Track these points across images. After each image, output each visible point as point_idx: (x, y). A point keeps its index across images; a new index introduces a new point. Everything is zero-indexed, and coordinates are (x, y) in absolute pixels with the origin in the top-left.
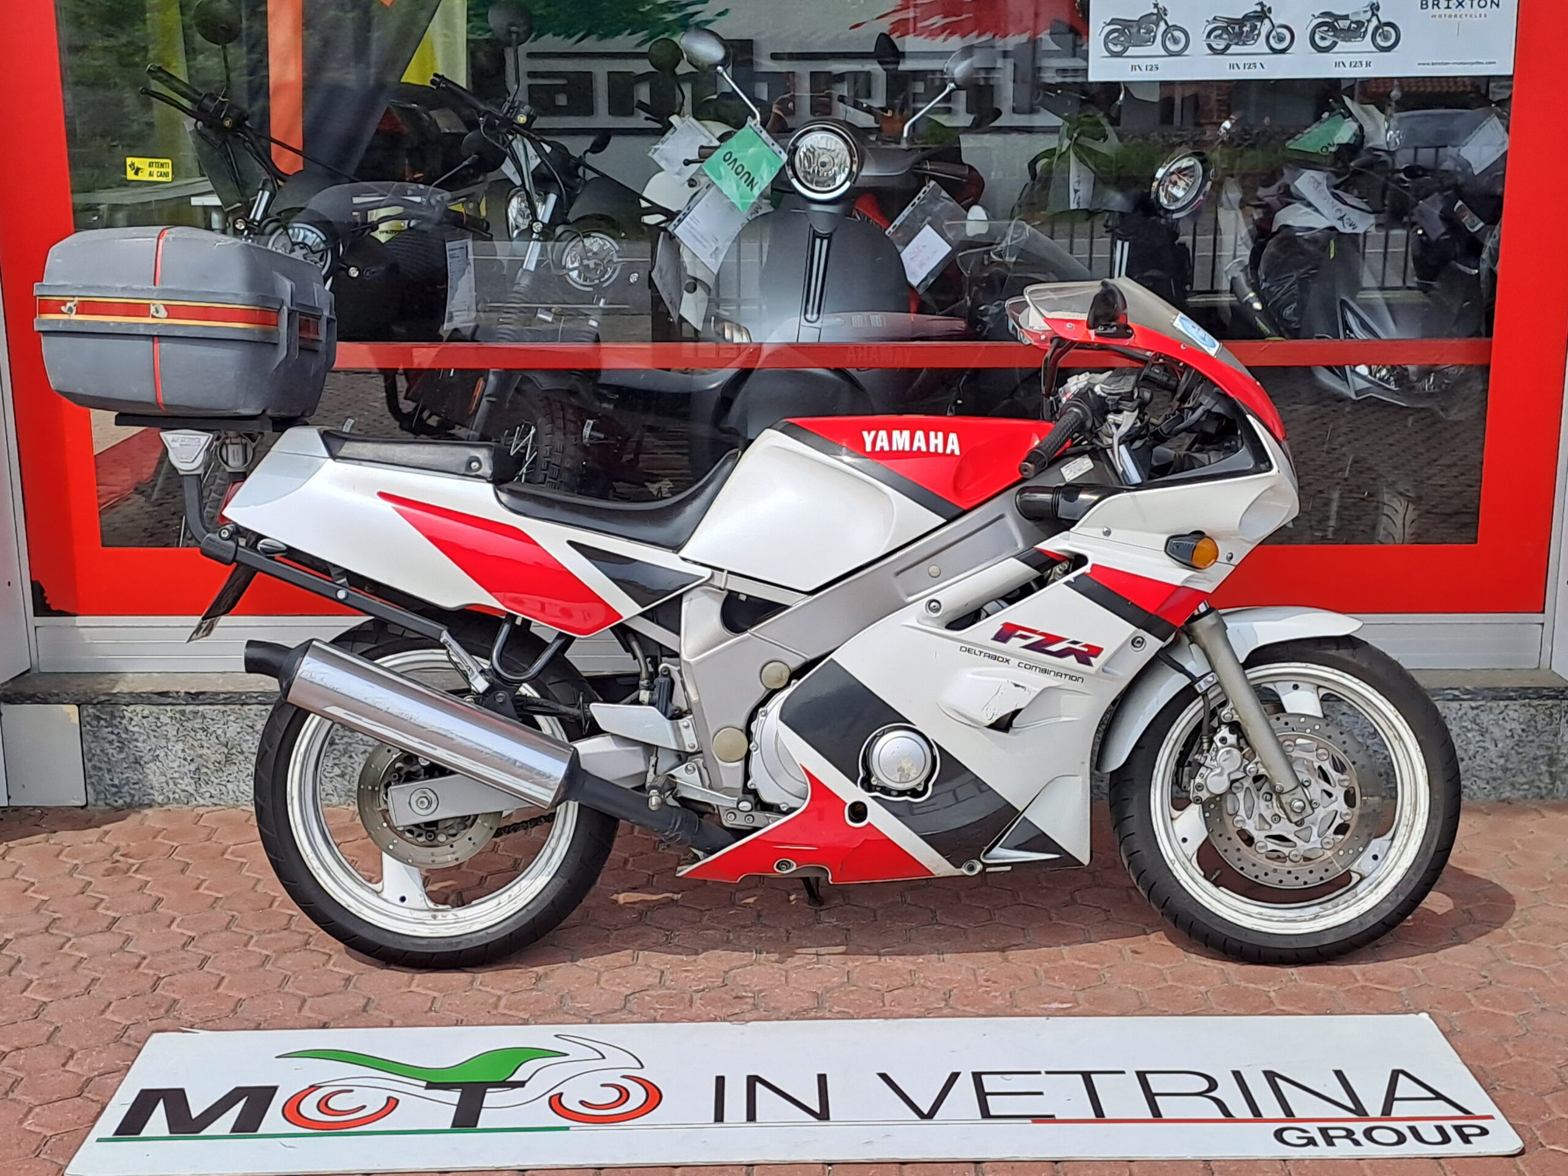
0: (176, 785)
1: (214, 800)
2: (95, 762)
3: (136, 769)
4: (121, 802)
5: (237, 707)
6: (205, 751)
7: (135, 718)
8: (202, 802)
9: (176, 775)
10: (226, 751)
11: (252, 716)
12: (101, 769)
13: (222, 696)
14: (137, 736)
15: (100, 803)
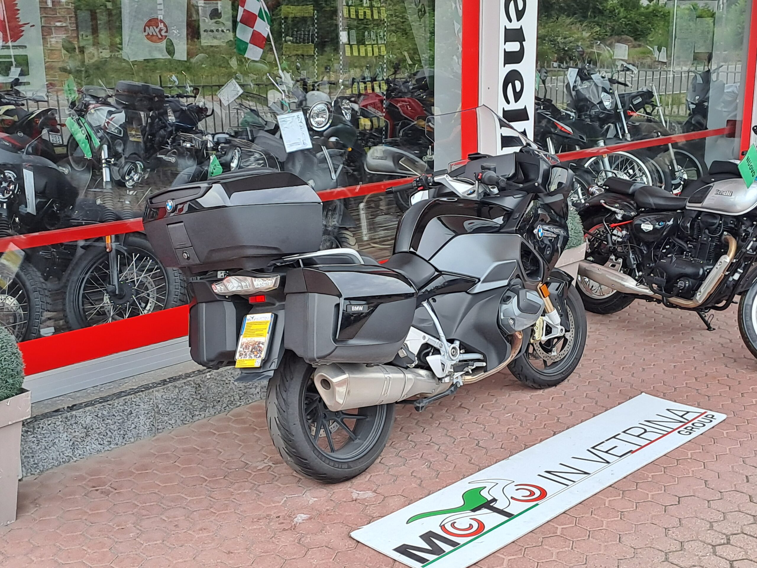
0: (63, 454)
1: (81, 457)
2: (26, 454)
3: (45, 452)
4: (38, 471)
5: (90, 408)
6: (77, 433)
7: (45, 427)
8: (75, 459)
9: (64, 450)
10: (86, 430)
11: (97, 410)
12: (28, 457)
13: (83, 404)
14: (45, 435)
15: (29, 474)
